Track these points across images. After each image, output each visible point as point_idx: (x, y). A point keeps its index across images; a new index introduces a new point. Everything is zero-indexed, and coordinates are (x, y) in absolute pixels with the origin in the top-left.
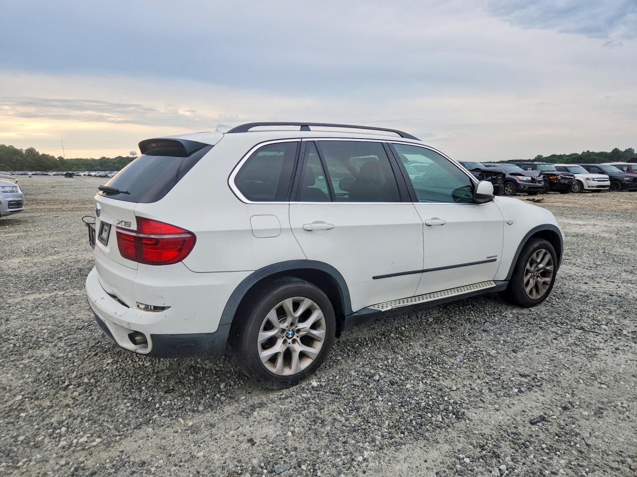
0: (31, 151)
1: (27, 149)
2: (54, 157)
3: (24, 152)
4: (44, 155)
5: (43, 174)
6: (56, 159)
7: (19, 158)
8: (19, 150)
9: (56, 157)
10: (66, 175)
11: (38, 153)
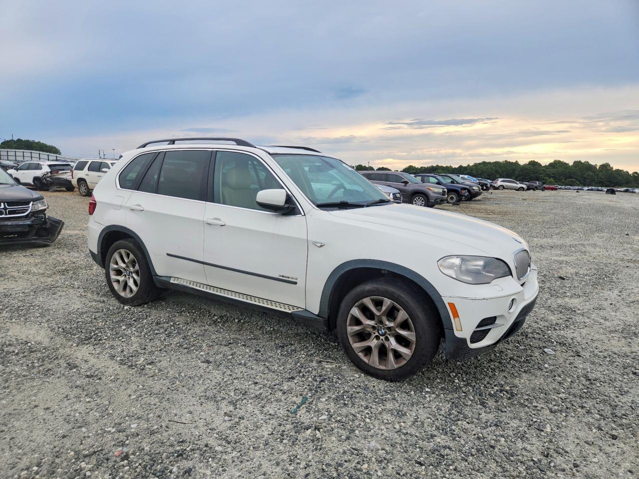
0: (605, 167)
1: (602, 164)
2: (628, 172)
3: (598, 168)
4: (618, 171)
5: (598, 190)
6: (630, 175)
7: (591, 173)
8: (593, 166)
9: (631, 173)
10: (608, 192)
11: (612, 168)
